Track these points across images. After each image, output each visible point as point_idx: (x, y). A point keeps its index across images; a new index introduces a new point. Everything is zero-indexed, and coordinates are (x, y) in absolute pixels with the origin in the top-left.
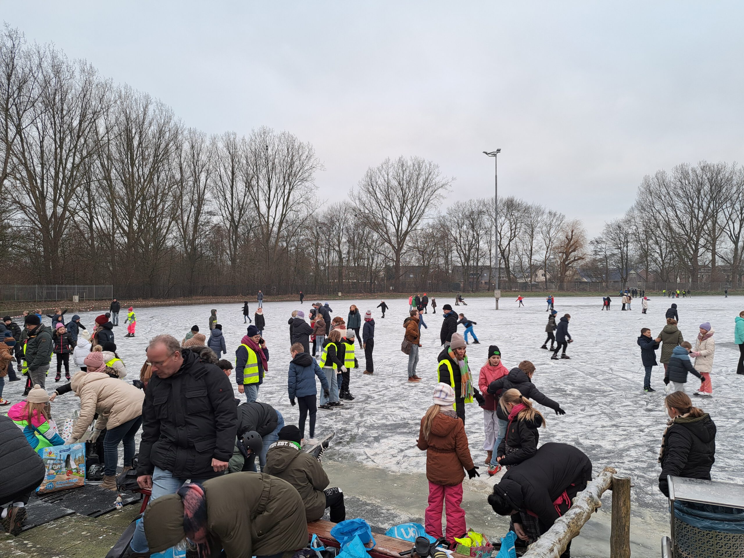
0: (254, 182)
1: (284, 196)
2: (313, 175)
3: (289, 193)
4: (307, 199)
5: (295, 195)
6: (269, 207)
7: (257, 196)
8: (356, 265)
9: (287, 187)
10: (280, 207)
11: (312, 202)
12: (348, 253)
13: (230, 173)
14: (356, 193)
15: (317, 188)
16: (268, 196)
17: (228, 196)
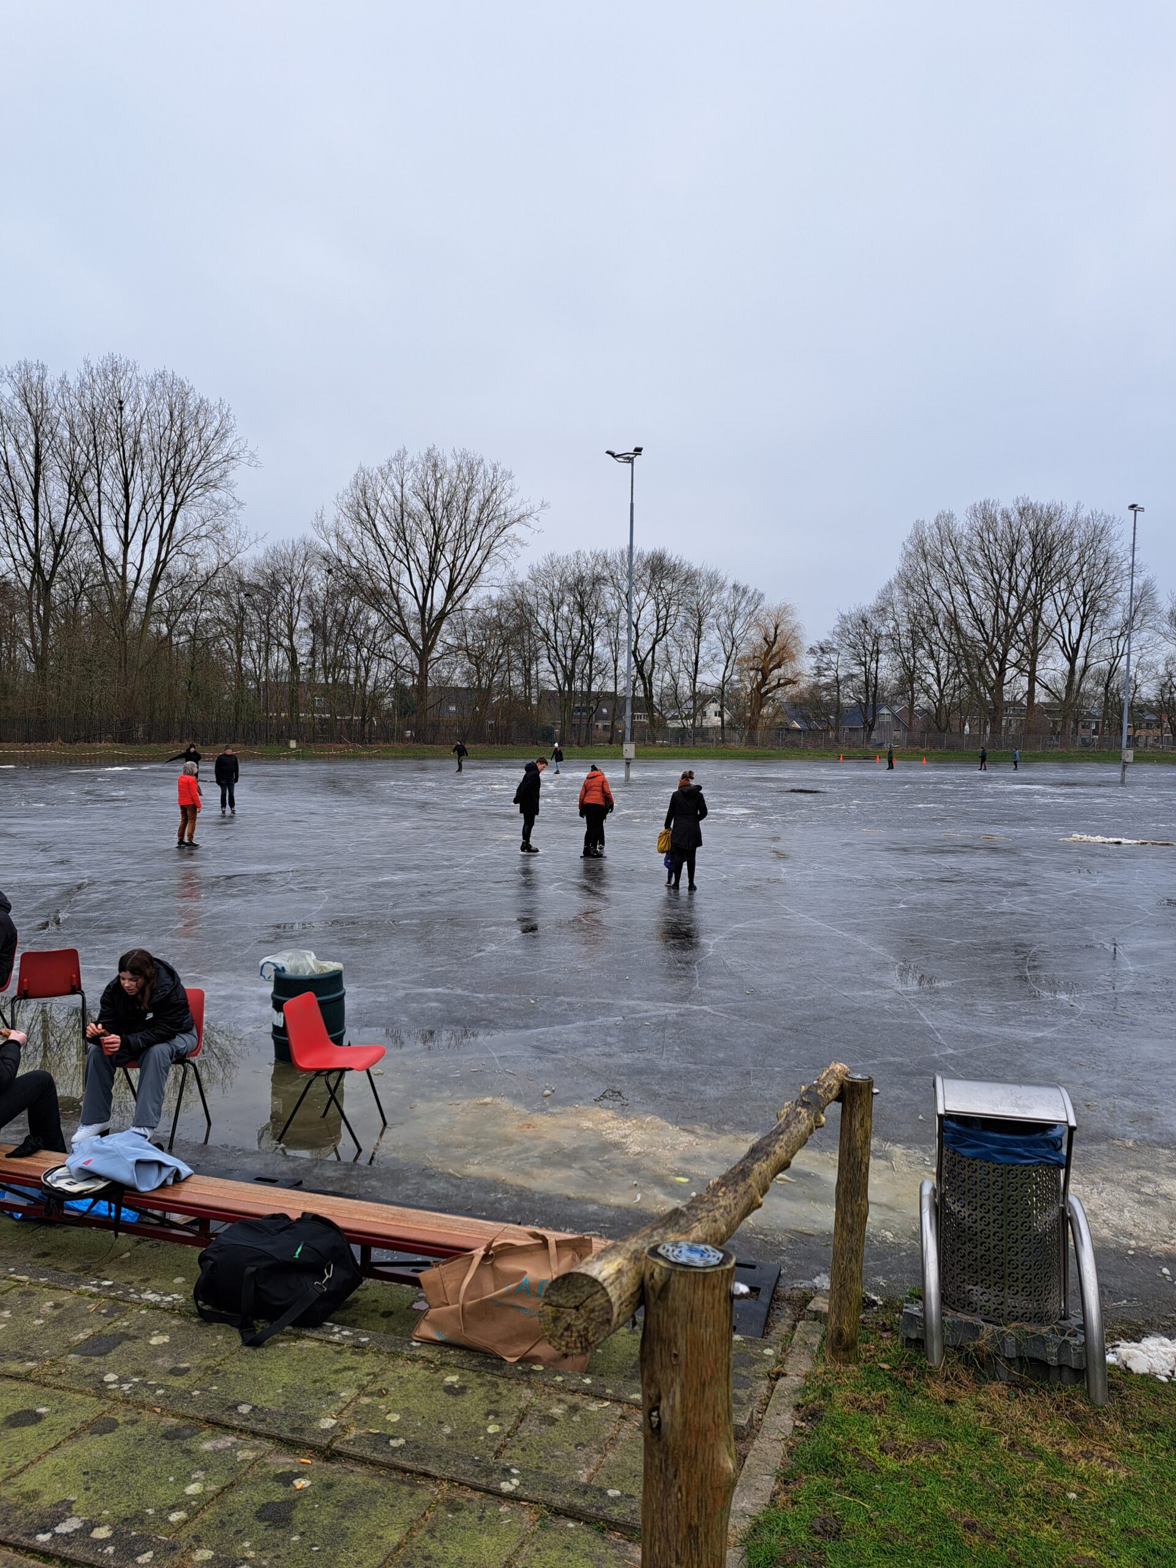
0: (89, 483)
1: (163, 520)
2: (232, 476)
3: (175, 513)
4: (218, 529)
5: (189, 518)
6: (126, 544)
7: (97, 515)
8: (330, 680)
9: (170, 498)
10: (153, 544)
11: (229, 536)
12: (313, 653)
13: (30, 459)
14: (329, 522)
15: (241, 504)
16: (124, 517)
17: (27, 511)
